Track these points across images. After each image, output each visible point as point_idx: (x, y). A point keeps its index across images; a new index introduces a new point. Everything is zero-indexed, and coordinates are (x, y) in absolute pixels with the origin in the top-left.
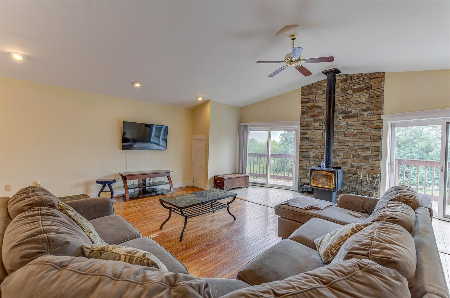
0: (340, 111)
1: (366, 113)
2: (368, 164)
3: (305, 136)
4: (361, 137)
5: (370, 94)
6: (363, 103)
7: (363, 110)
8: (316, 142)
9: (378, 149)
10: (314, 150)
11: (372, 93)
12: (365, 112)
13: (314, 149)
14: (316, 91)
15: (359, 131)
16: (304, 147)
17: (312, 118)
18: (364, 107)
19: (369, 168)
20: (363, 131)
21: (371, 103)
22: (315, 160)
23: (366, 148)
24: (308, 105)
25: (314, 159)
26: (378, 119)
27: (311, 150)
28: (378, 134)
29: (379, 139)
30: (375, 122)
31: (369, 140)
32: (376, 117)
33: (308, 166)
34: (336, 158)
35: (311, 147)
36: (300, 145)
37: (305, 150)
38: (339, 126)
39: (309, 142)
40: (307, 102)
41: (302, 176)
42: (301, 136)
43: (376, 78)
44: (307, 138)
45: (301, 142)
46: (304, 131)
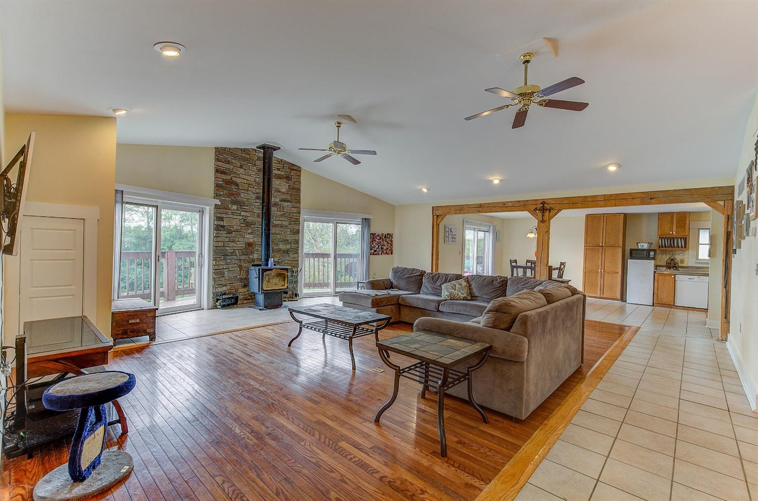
0: (257, 195)
1: (286, 204)
2: (288, 258)
3: (221, 223)
4: (282, 230)
5: (290, 185)
6: (283, 193)
7: (283, 200)
8: (233, 233)
9: (297, 242)
10: (231, 244)
11: (293, 185)
13: (231, 242)
14: (233, 161)
15: (280, 222)
16: (219, 239)
17: (230, 198)
18: (285, 197)
19: (289, 262)
20: (283, 223)
21: (291, 195)
22: (233, 258)
23: (286, 241)
24: (225, 177)
25: (231, 257)
26: (297, 212)
27: (229, 244)
28: (296, 227)
29: (298, 232)
30: (294, 214)
31: (289, 233)
32: (295, 210)
33: (225, 268)
34: (252, 253)
35: (228, 239)
36: (215, 237)
37: (221, 244)
38: (256, 214)
39: (225, 232)
40: (223, 173)
41: (218, 283)
42: (216, 223)
43: (294, 170)
44: (223, 226)
45: (215, 231)
46: (218, 215)
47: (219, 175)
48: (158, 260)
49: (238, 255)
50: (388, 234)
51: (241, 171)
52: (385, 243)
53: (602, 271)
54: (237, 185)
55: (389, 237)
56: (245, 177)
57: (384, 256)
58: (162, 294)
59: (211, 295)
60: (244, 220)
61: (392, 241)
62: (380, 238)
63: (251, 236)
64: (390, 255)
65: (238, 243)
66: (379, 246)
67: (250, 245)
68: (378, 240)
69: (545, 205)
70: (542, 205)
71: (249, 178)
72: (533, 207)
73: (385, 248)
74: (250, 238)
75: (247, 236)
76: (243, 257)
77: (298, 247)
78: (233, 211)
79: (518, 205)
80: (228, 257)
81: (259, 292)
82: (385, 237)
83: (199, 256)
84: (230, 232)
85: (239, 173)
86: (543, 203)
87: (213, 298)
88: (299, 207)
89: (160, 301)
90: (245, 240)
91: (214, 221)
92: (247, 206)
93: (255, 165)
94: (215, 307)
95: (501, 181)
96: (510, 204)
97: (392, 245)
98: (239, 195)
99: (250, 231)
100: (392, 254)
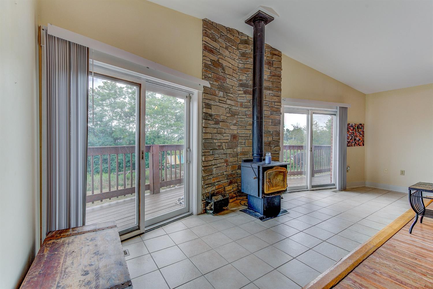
2: (270, 151)
3: (209, 111)
5: (272, 71)
8: (221, 123)
9: (278, 133)
10: (219, 136)
11: (274, 71)
12: (268, 91)
13: (219, 134)
14: (219, 40)
16: (208, 130)
17: (217, 82)
20: (266, 113)
21: (273, 82)
22: (220, 152)
23: (268, 133)
24: (212, 57)
26: (278, 101)
27: (216, 136)
28: (277, 118)
29: (279, 123)
30: (276, 104)
31: (270, 124)
32: (276, 99)
33: (213, 164)
34: (237, 146)
35: (215, 131)
36: (204, 127)
37: (209, 136)
38: (239, 103)
39: (213, 122)
40: (211, 51)
41: (207, 182)
42: (205, 110)
43: (275, 55)
44: (211, 115)
45: (204, 121)
46: (207, 101)
47: (207, 54)
48: (143, 158)
49: (224, 148)
50: (360, 124)
51: (227, 53)
52: (358, 134)
54: (223, 69)
55: (360, 127)
56: (230, 60)
57: (357, 148)
58: (148, 187)
59: (201, 197)
60: (230, 109)
61: (363, 132)
62: (354, 128)
63: (235, 128)
64: (362, 147)
65: (224, 135)
66: (352, 137)
67: (234, 137)
68: (352, 130)
71: (233, 62)
73: (357, 139)
74: (234, 130)
75: (232, 127)
76: (229, 151)
77: (279, 139)
78: (220, 98)
80: (217, 152)
81: (259, 196)
82: (358, 128)
83: (187, 151)
84: (217, 123)
85: (225, 54)
87: (203, 201)
88: (279, 96)
89: (146, 195)
90: (231, 132)
91: (203, 108)
92: (232, 94)
93: (238, 49)
94: (205, 212)
97: (363, 136)
98: (224, 79)
99: (235, 122)
100: (363, 145)
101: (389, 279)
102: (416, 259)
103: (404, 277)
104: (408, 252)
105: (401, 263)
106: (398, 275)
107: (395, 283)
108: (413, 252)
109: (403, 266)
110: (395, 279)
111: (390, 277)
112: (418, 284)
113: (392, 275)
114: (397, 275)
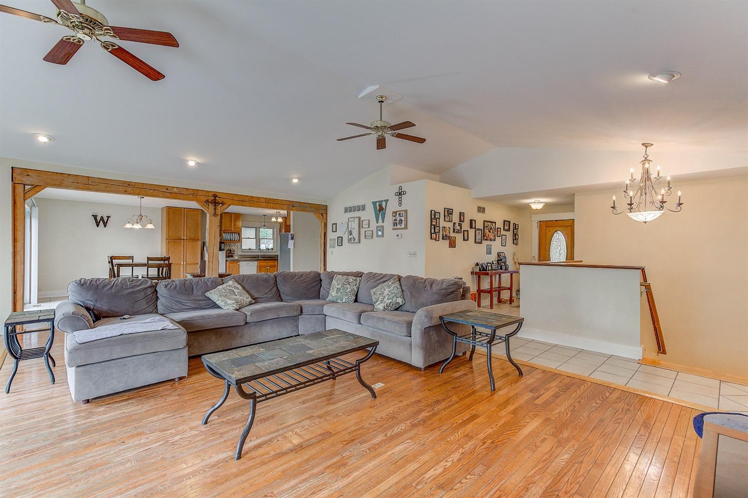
53: (185, 263)
69: (217, 198)
70: (213, 198)
72: (205, 199)
79: (188, 193)
86: (215, 196)
95: (198, 163)
96: (175, 189)
101: (14, 459)
102: (34, 418)
103: (32, 444)
104: (19, 416)
105: (18, 433)
106: (23, 447)
107: (25, 457)
108: (25, 412)
109: (22, 434)
110: (21, 454)
111: (15, 456)
112: (50, 439)
113: (16, 453)
114: (22, 449)
